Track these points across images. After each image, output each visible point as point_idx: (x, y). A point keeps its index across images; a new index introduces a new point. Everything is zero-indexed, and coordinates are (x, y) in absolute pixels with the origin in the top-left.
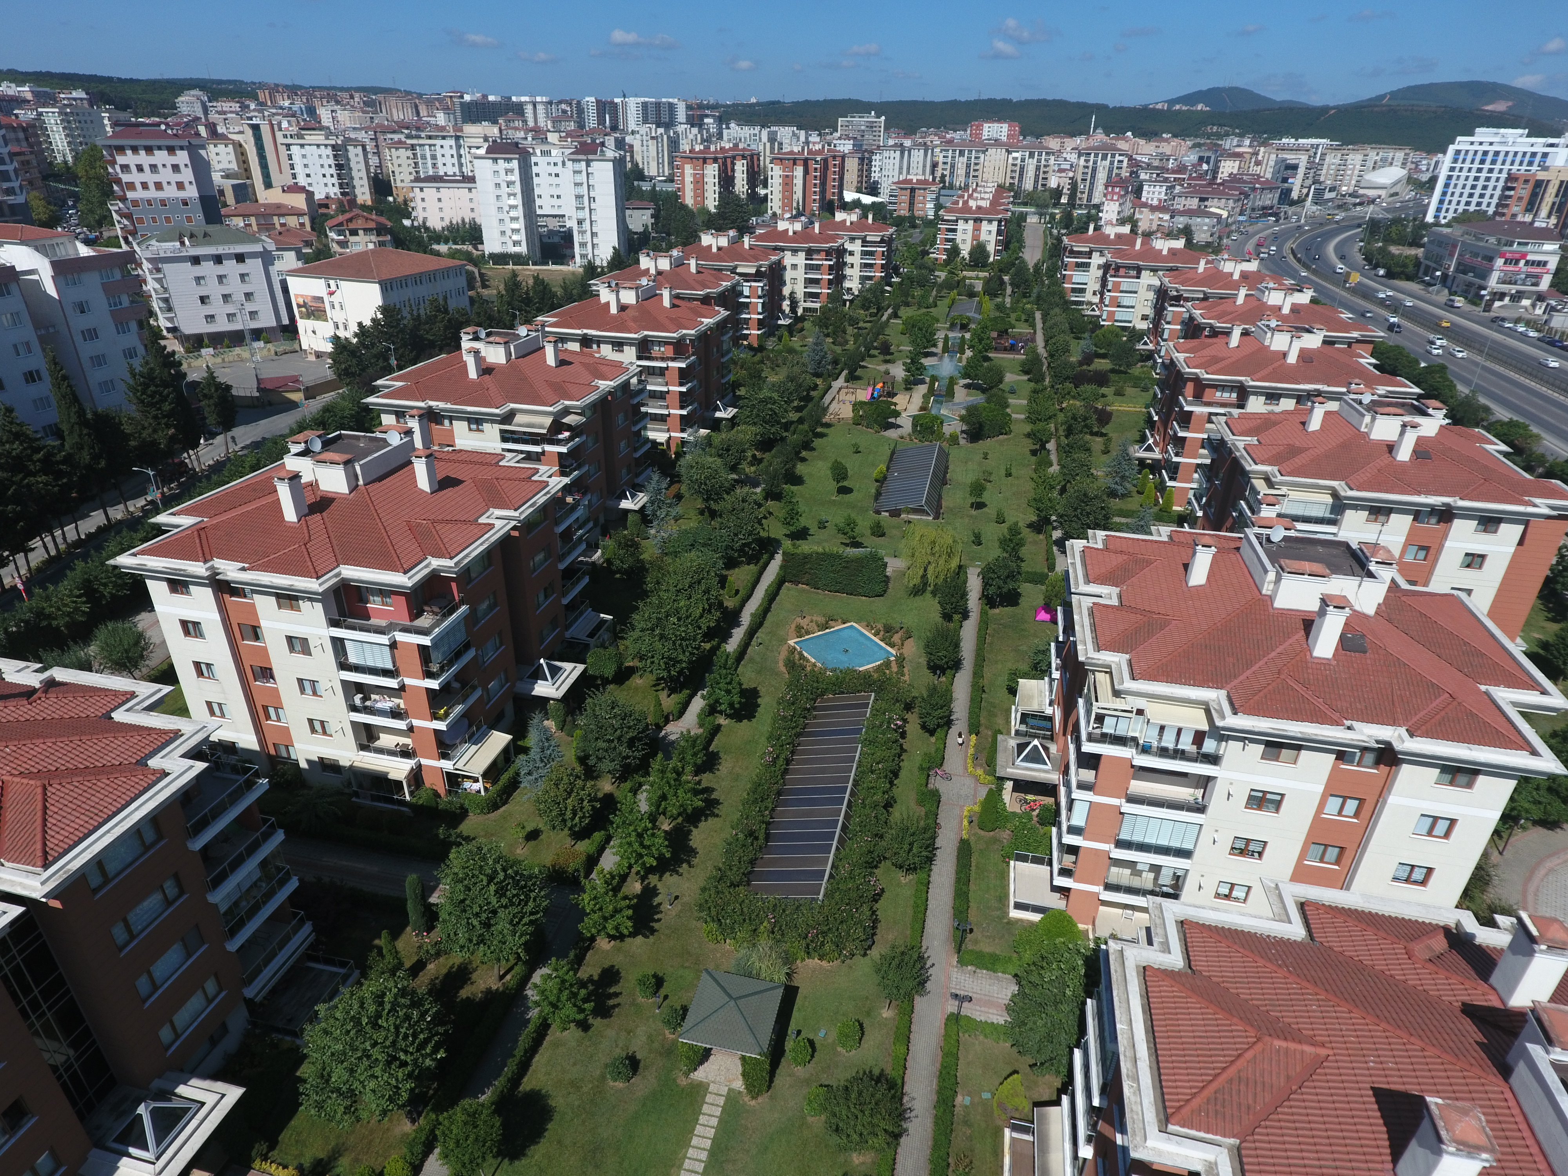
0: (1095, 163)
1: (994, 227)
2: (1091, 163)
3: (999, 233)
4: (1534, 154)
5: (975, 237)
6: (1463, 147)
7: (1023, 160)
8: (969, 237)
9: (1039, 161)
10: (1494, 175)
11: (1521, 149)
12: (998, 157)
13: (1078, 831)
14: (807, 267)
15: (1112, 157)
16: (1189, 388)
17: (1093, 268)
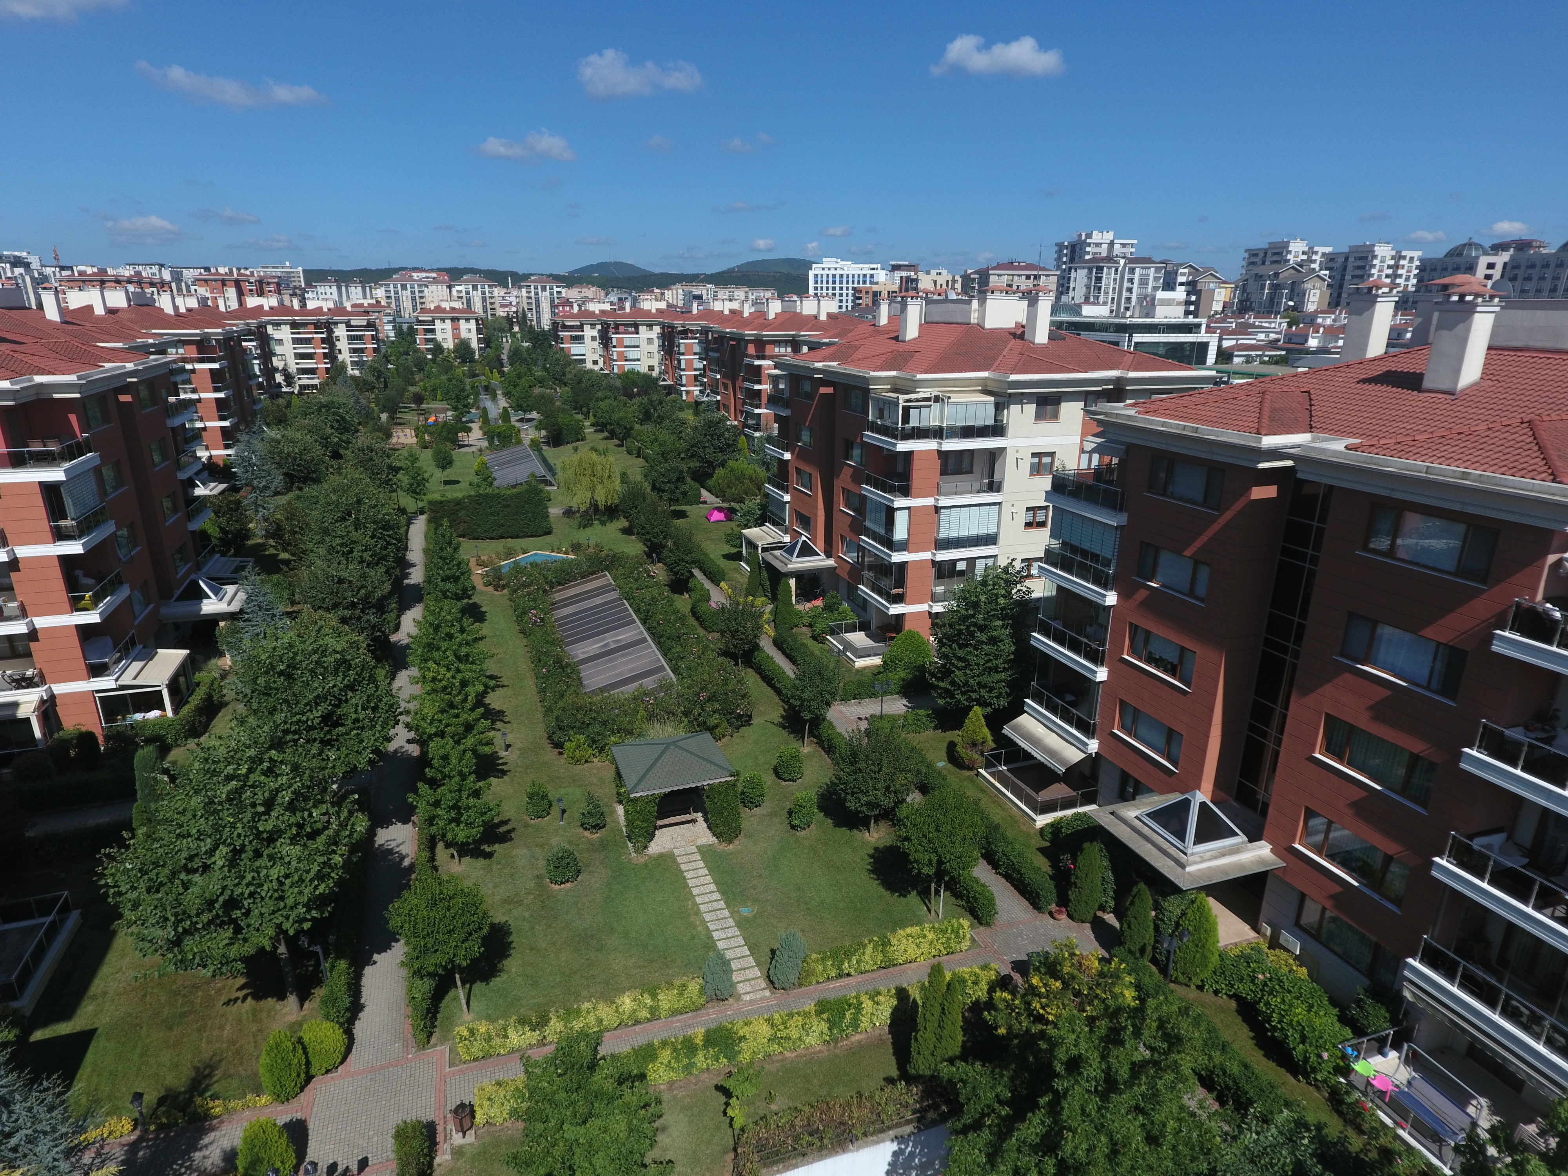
0: (536, 294)
1: (472, 325)
2: (533, 294)
3: (479, 331)
4: (865, 275)
5: (456, 336)
6: (820, 272)
7: (468, 293)
8: (449, 335)
9: (483, 293)
10: (844, 292)
11: (856, 272)
12: (440, 293)
13: (903, 546)
14: (296, 341)
15: (551, 288)
16: (751, 349)
17: (587, 340)
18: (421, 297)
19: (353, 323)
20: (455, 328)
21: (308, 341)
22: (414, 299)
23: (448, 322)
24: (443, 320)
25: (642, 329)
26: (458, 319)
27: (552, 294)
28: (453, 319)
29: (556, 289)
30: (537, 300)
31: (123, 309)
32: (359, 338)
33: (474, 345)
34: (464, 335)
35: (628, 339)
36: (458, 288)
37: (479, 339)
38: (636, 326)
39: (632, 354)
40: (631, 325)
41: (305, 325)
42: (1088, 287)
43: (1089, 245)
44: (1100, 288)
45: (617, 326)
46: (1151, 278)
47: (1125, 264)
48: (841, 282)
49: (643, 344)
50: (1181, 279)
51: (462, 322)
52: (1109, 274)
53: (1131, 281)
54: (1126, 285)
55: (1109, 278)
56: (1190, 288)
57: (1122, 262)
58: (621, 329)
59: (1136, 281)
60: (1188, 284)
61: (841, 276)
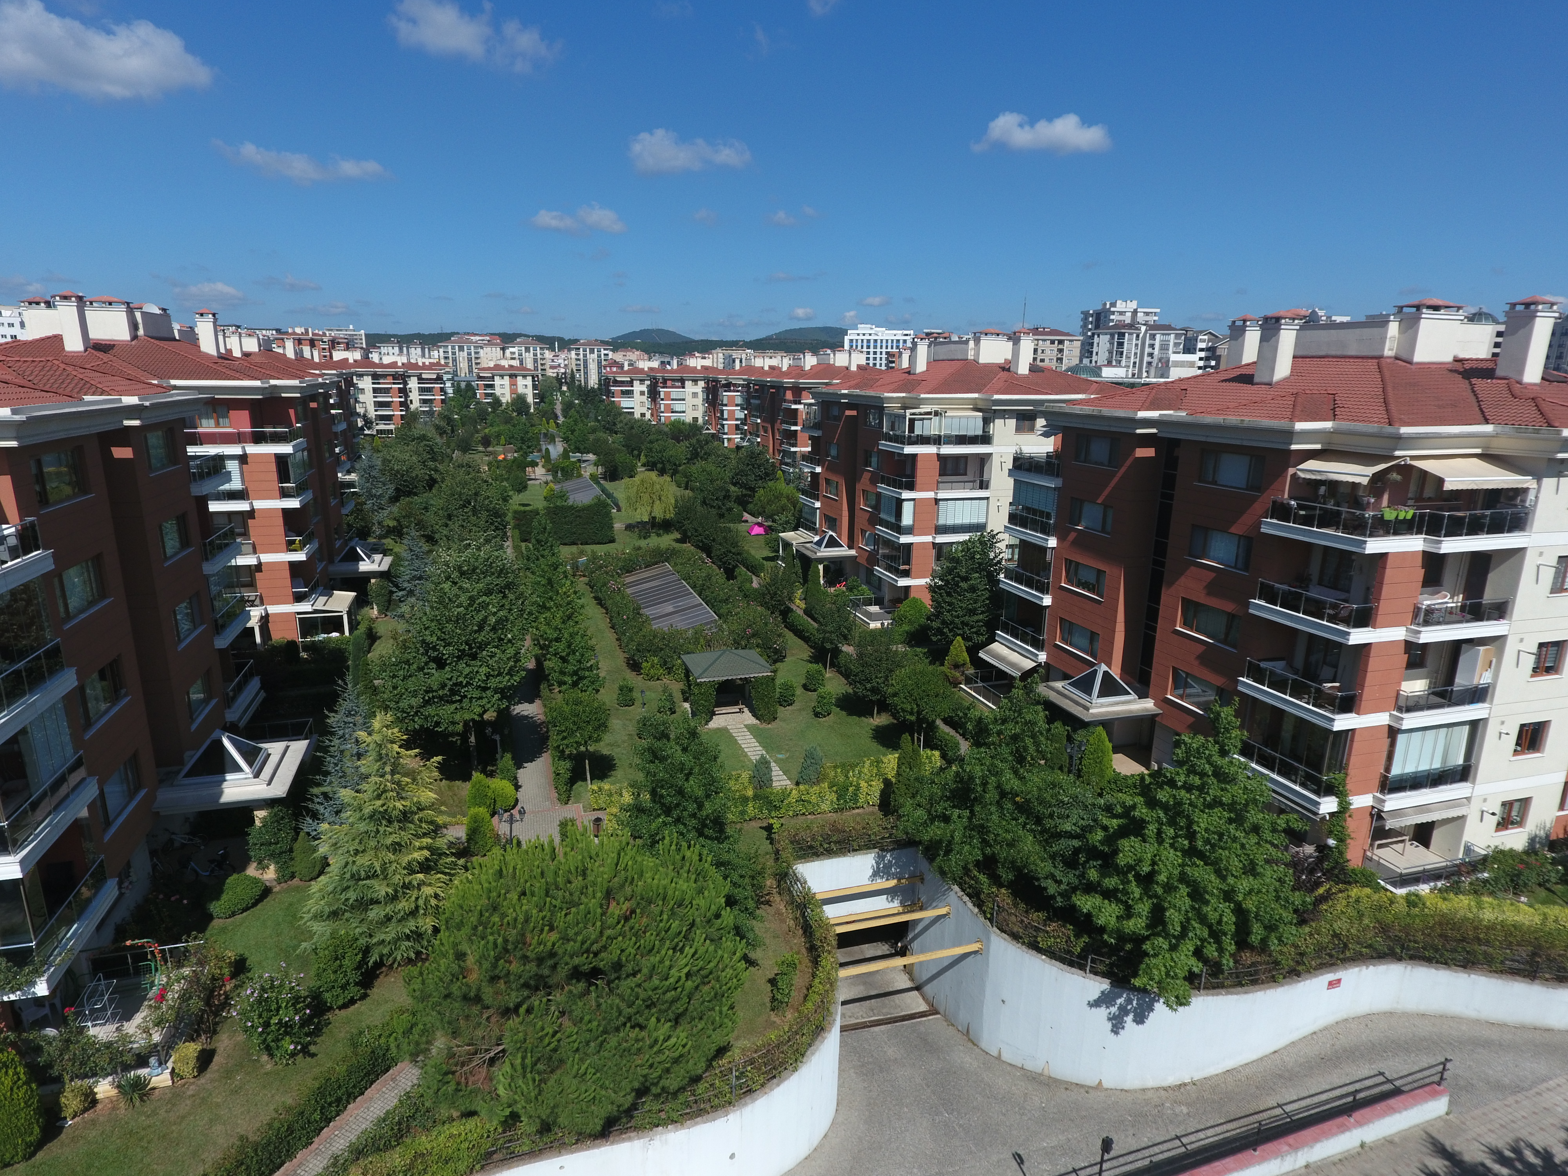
1: (529, 381)
2: (581, 356)
3: (535, 387)
4: (898, 341)
5: (513, 391)
6: (855, 337)
8: (507, 391)
10: (878, 356)
11: (890, 338)
12: (494, 355)
13: (909, 531)
14: (375, 390)
15: (599, 351)
16: (789, 395)
17: (636, 394)
18: (477, 358)
19: (424, 376)
20: (513, 384)
21: (387, 391)
22: (470, 360)
23: (507, 378)
24: (502, 376)
25: (688, 384)
26: (516, 376)
27: (599, 356)
28: (511, 376)
29: (603, 352)
30: (585, 362)
31: (254, 353)
32: (429, 390)
33: (530, 399)
34: (521, 390)
35: (675, 392)
36: (512, 350)
37: (534, 395)
38: (682, 381)
39: (678, 406)
40: (678, 380)
41: (384, 376)
42: (1110, 352)
43: (1113, 313)
44: (1122, 353)
45: (665, 381)
46: (1171, 344)
47: (1146, 331)
48: (875, 347)
49: (689, 398)
50: (1202, 345)
51: (519, 378)
52: (1130, 340)
53: (1152, 346)
54: (1147, 350)
55: (1130, 344)
56: (1209, 354)
57: (1143, 328)
58: (669, 383)
59: (1157, 347)
60: (1208, 349)
61: (876, 341)
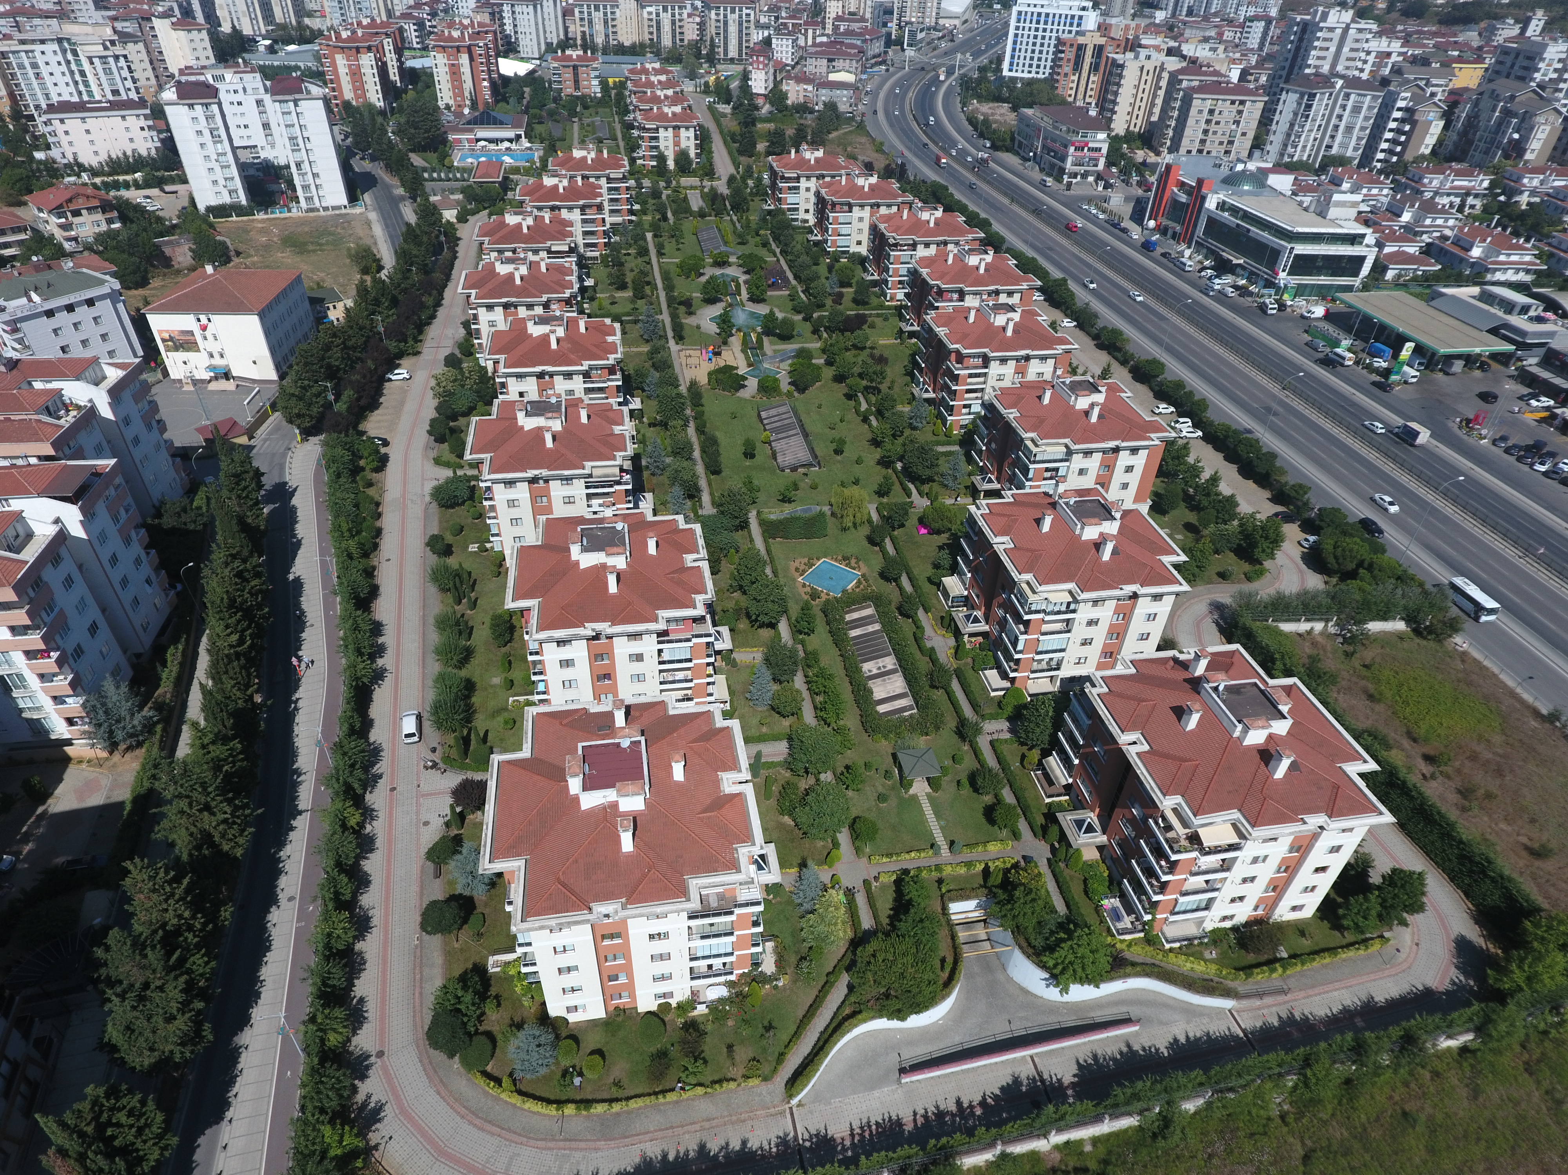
0: (725, 16)
1: (691, 133)
3: (696, 138)
4: (1073, 17)
5: (677, 144)
7: (658, 15)
8: (670, 143)
13: (1020, 652)
15: (741, 10)
20: (677, 136)
23: (670, 130)
24: (666, 128)
25: (855, 209)
26: (679, 127)
27: (740, 17)
28: (674, 128)
29: (745, 11)
30: (726, 23)
32: (616, 189)
33: (692, 153)
34: (683, 143)
35: (842, 217)
36: (649, 9)
37: (696, 148)
39: (844, 230)
42: (1296, 114)
44: (1307, 116)
46: (1365, 107)
47: (1342, 87)
48: (1046, 23)
50: (1401, 104)
51: (682, 130)
52: (1321, 100)
53: (1344, 107)
54: (1338, 110)
55: (1320, 105)
56: (1407, 116)
57: (1340, 83)
59: (1349, 108)
60: (1406, 110)
61: (1047, 15)
